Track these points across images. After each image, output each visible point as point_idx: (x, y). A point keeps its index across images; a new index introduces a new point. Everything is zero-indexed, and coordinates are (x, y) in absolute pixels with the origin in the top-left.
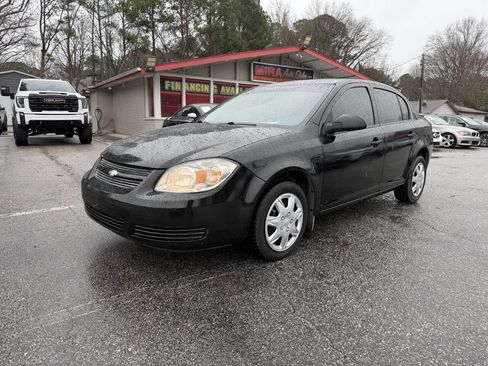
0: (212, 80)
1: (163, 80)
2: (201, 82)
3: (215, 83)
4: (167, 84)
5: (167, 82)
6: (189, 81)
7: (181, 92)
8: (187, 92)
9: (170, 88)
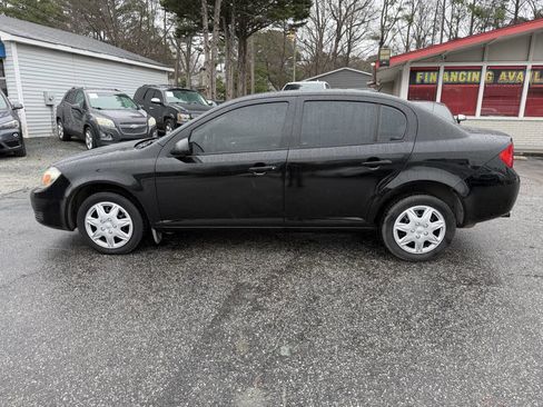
0: (485, 65)
1: (413, 72)
2: (467, 69)
3: (489, 69)
4: (419, 76)
5: (419, 74)
6: (449, 70)
7: (437, 84)
8: (444, 84)
9: (422, 81)
